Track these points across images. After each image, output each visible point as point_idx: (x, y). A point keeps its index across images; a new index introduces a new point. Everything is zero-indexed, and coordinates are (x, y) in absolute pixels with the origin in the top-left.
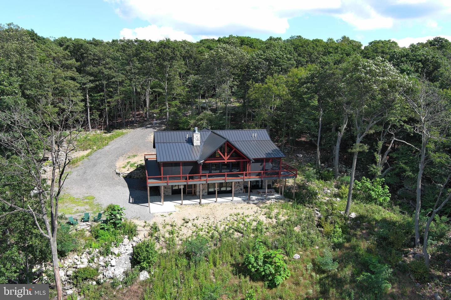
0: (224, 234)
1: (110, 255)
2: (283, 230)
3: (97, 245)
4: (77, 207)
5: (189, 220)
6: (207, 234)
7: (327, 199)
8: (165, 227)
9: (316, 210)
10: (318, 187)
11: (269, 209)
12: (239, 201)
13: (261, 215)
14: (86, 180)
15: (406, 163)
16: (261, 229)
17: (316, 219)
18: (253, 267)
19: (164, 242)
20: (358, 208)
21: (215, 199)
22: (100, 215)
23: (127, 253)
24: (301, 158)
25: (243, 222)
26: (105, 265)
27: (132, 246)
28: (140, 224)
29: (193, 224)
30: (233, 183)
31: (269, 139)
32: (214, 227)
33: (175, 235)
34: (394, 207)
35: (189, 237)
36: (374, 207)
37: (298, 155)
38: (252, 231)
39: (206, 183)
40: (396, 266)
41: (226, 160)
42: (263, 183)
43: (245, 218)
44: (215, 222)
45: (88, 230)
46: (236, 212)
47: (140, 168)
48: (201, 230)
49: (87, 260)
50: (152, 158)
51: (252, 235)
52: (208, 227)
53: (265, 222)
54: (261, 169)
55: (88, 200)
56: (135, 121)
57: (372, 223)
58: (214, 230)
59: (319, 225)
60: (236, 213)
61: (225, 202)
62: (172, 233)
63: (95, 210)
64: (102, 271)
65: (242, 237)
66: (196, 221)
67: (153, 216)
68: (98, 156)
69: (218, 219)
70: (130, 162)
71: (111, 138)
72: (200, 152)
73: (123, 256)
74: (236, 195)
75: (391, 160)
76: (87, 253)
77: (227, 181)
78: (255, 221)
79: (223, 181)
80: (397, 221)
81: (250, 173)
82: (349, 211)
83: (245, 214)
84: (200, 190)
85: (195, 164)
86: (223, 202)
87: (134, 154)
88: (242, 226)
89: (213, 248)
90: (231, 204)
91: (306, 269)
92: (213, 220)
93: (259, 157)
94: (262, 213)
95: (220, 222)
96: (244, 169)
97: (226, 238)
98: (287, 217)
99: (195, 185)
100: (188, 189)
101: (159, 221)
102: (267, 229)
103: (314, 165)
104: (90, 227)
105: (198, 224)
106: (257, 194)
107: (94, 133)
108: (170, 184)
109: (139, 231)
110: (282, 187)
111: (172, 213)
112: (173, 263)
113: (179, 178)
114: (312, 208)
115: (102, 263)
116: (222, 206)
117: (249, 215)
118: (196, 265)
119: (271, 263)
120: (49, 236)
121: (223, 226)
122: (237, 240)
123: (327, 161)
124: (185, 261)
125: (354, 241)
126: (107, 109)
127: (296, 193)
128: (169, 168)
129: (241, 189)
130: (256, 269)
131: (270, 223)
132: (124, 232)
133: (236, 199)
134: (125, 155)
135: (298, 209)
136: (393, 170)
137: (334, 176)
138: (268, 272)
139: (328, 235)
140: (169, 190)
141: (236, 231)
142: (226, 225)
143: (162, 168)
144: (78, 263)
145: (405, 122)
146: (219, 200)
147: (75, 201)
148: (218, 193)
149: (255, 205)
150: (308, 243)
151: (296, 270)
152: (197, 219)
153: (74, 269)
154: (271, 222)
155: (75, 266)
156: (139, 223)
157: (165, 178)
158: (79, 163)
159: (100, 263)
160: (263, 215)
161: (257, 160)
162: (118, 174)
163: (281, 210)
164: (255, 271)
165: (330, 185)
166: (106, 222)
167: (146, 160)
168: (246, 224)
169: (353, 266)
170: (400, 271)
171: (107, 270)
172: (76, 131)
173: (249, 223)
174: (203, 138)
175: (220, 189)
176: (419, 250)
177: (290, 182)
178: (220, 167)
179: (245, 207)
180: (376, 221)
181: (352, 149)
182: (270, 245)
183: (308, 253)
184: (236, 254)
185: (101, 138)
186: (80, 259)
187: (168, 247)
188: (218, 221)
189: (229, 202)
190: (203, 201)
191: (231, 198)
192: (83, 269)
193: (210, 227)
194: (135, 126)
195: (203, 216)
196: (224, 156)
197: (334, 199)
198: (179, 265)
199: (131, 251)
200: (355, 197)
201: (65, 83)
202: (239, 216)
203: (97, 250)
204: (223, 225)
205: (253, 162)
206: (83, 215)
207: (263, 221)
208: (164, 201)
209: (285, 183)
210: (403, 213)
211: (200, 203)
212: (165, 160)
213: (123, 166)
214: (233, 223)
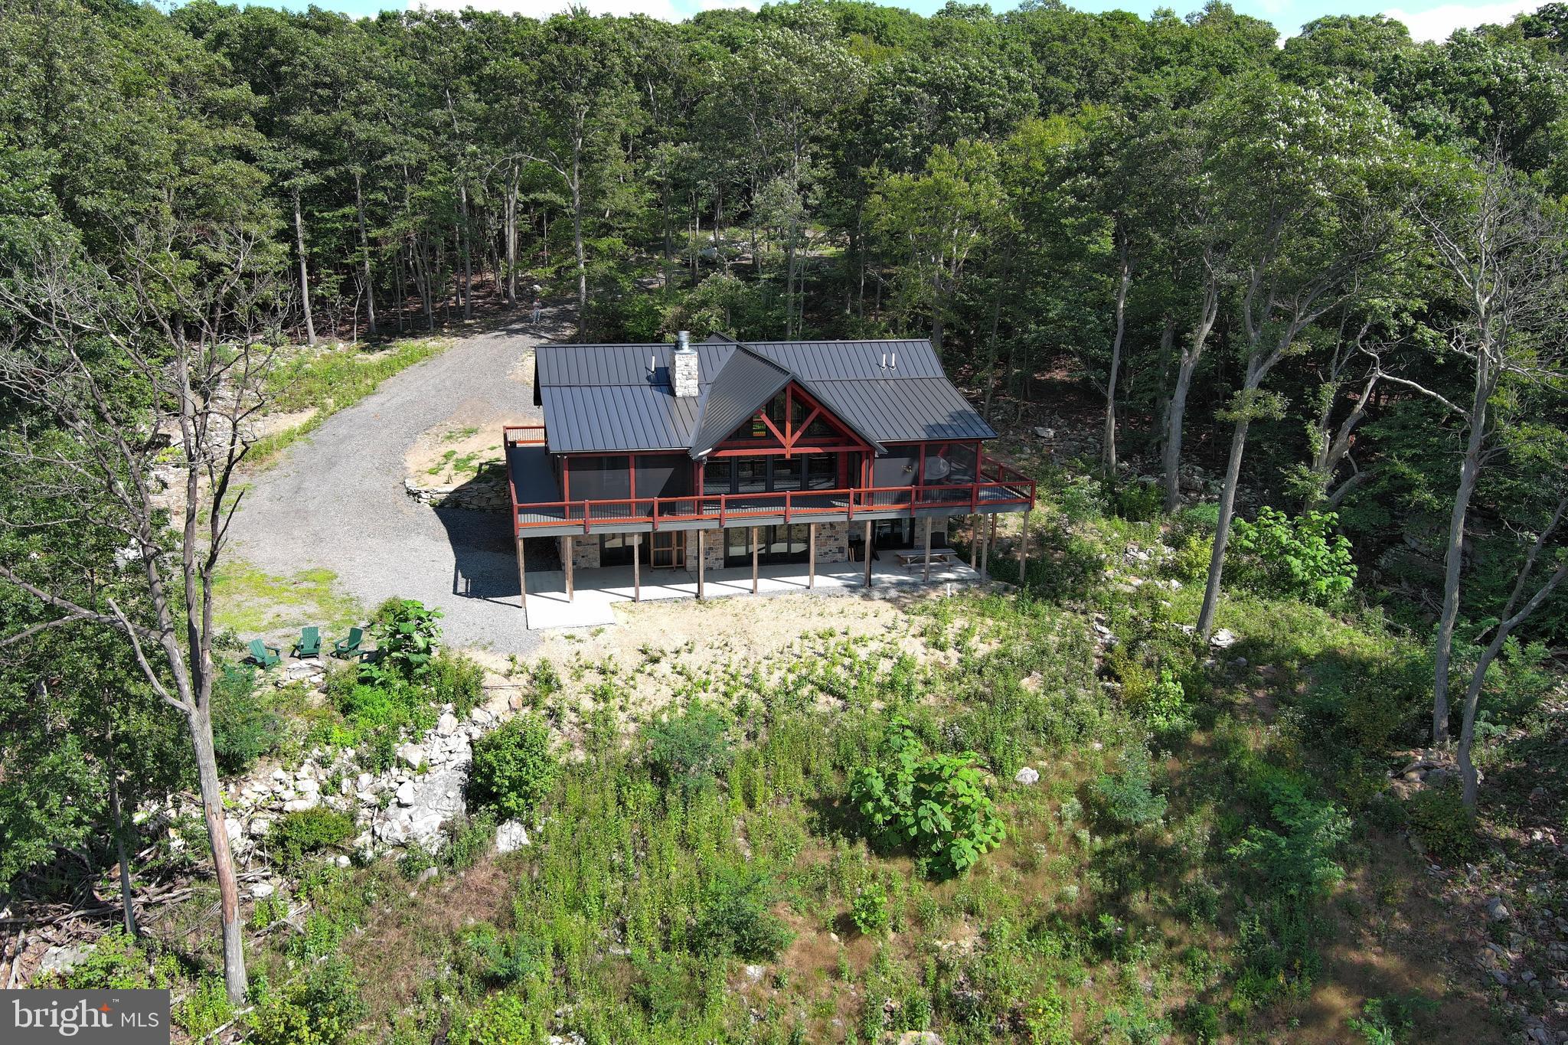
0: (781, 698)
1: (394, 771)
2: (981, 688)
3: (349, 734)
4: (276, 609)
5: (662, 652)
6: (724, 699)
7: (1138, 582)
8: (579, 678)
9: (1098, 619)
10: (1107, 543)
11: (935, 615)
12: (834, 589)
13: (909, 638)
14: (303, 515)
15: (1414, 460)
16: (909, 685)
17: (1097, 650)
18: (879, 808)
19: (577, 725)
20: (1243, 614)
21: (748, 583)
22: (356, 635)
23: (453, 764)
24: (1050, 440)
25: (847, 661)
26: (379, 801)
27: (467, 739)
28: (494, 667)
29: (674, 667)
30: (813, 528)
31: (940, 373)
32: (748, 676)
33: (615, 703)
34: (1366, 611)
35: (663, 710)
36: (1297, 610)
37: (1040, 430)
38: (876, 691)
39: (721, 526)
40: (1365, 807)
41: (788, 447)
42: (917, 530)
43: (853, 647)
44: (752, 661)
45: (316, 685)
46: (823, 625)
47: (490, 475)
48: (704, 686)
49: (317, 787)
50: (532, 439)
51: (877, 705)
52: (727, 677)
53: (921, 660)
54: (909, 478)
55: (312, 585)
56: (468, 309)
57: (1288, 664)
58: (746, 686)
59: (1107, 672)
60: (821, 631)
61: (784, 592)
62: (603, 696)
63: (338, 617)
64: (369, 823)
65: (844, 709)
66: (684, 655)
67: (538, 638)
68: (342, 431)
69: (759, 650)
70: (454, 453)
71: (386, 370)
72: (697, 420)
73: (439, 774)
74: (823, 570)
75: (1364, 449)
76: (317, 761)
77: (792, 521)
78: (886, 656)
79: (780, 522)
80: (1375, 660)
81: (871, 495)
82: (1210, 623)
83: (853, 635)
84: (698, 550)
85: (680, 460)
86: (779, 592)
87: (468, 425)
88: (843, 675)
89: (745, 745)
90: (806, 597)
91: (1060, 818)
92: (742, 653)
93: (904, 438)
94: (912, 631)
95: (766, 662)
96: (853, 479)
97: (788, 713)
98: (996, 645)
99: (681, 535)
100: (656, 546)
101: (560, 657)
102: (926, 683)
103: (1096, 465)
104: (322, 675)
105: (694, 668)
106: (899, 565)
107: (327, 352)
108: (594, 531)
109: (492, 688)
110: (979, 542)
111: (600, 631)
112: (610, 797)
113: (625, 510)
114: (1084, 613)
115: (368, 797)
116: (775, 605)
117: (868, 636)
118: (686, 804)
119: (939, 798)
120: (187, 704)
121: (777, 675)
122: (825, 720)
123: (1142, 452)
124: (648, 790)
125: (1223, 725)
126: (367, 265)
127: (1028, 562)
128: (591, 475)
129: (841, 550)
130: (888, 818)
131: (938, 665)
132: (439, 693)
133: (820, 581)
134: (434, 430)
135: (1035, 616)
136: (1368, 482)
137: (1162, 502)
138: (928, 826)
139: (1136, 706)
140: (590, 549)
141: (822, 689)
142: (789, 670)
143: (566, 473)
144: (288, 795)
145: (1418, 315)
146: (765, 584)
147: (267, 586)
148: (760, 563)
149: (889, 605)
150: (1065, 730)
151: (1026, 822)
152: (690, 651)
153: (274, 816)
154: (942, 660)
155: (276, 805)
156: (492, 663)
157: (577, 511)
158: (279, 456)
159: (360, 796)
160: (914, 635)
161: (896, 450)
162: (414, 495)
163: (979, 619)
164: (887, 823)
165: (1149, 536)
166: (376, 658)
167: (510, 447)
168: (857, 668)
169: (1218, 810)
170: (1379, 825)
171: (386, 819)
172: (264, 342)
173: (868, 663)
174: (708, 369)
175: (768, 548)
176: (1444, 756)
177: (1011, 524)
178: (766, 471)
179: (852, 609)
180: (1303, 658)
181: (1228, 409)
182: (937, 738)
183: (1067, 764)
184: (823, 766)
185: (352, 369)
186: (292, 783)
187: (592, 742)
188: (760, 657)
189: (798, 591)
190: (710, 589)
191: (804, 580)
192: (305, 813)
193: (734, 677)
194: (470, 325)
195: (710, 640)
196: (783, 432)
197: (1160, 584)
198: (630, 804)
199: (465, 756)
200: (1231, 576)
201: (217, 170)
202: (832, 641)
203: (351, 753)
204: (779, 668)
205: (881, 456)
206: (298, 635)
207: (914, 658)
208: (577, 586)
209: (993, 529)
210: (1396, 631)
211: (697, 597)
212: (577, 448)
213: (431, 465)
214: (814, 664)
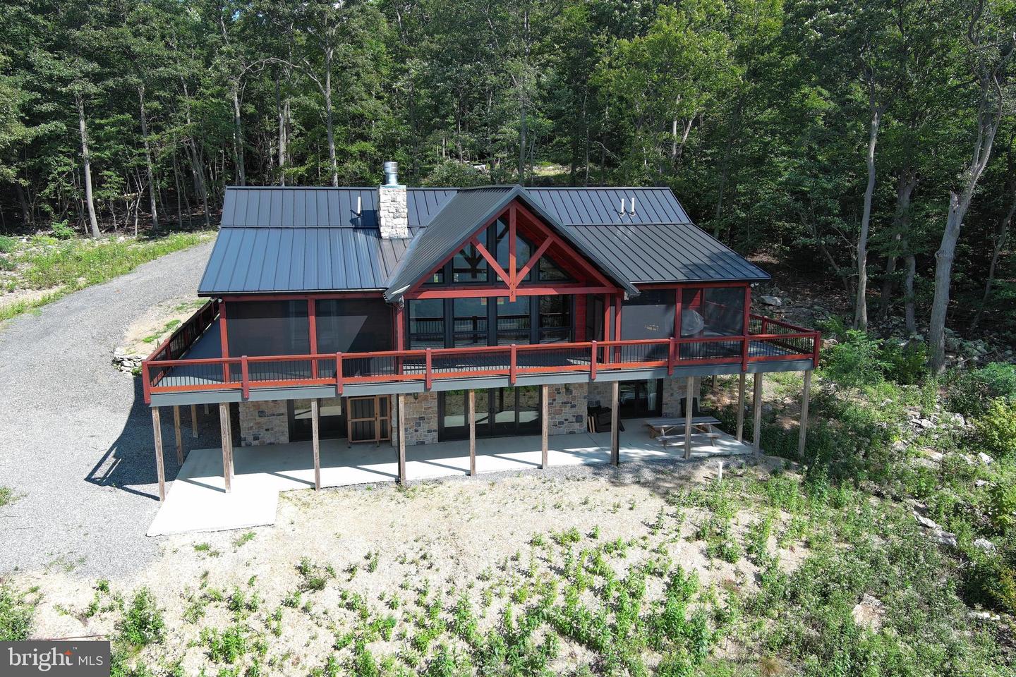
0: (501, 651)
2: (804, 630)
5: (329, 570)
6: (412, 653)
7: (938, 456)
8: (196, 617)
11: (709, 505)
12: (573, 468)
13: (681, 543)
16: (694, 625)
21: (464, 462)
25: (598, 582)
29: (343, 597)
31: (686, 220)
32: (454, 611)
37: (767, 299)
41: (513, 288)
42: (665, 395)
43: (604, 558)
44: (461, 583)
46: (560, 525)
48: (385, 628)
51: (649, 659)
52: (420, 612)
53: (704, 578)
58: (449, 627)
60: (559, 532)
61: (509, 473)
62: (224, 648)
65: (599, 667)
66: (360, 573)
67: (156, 549)
69: (471, 564)
70: (178, 322)
74: (559, 443)
77: (519, 383)
78: (654, 573)
81: (617, 349)
83: (604, 539)
84: (399, 421)
85: (373, 305)
86: (503, 474)
88: (594, 607)
90: (538, 482)
92: (447, 569)
93: (658, 279)
95: (480, 584)
98: (803, 554)
100: (355, 416)
105: (373, 597)
107: (105, 244)
108: (266, 397)
111: (250, 537)
114: (896, 498)
116: (498, 493)
117: (624, 541)
121: (496, 605)
129: (579, 419)
131: (729, 586)
133: (557, 458)
134: (169, 302)
140: (276, 421)
141: (562, 633)
142: (514, 599)
146: (486, 463)
149: (646, 491)
152: (371, 569)
154: (733, 577)
157: (235, 370)
160: (687, 539)
162: (118, 363)
163: (768, 512)
165: (926, 401)
168: (614, 594)
173: (628, 584)
175: (491, 418)
179: (599, 497)
188: (472, 578)
189: (528, 472)
190: (415, 470)
191: (535, 457)
193: (431, 612)
195: (402, 549)
196: (506, 268)
197: (968, 459)
202: (575, 548)
204: (499, 595)
205: (632, 301)
207: (693, 575)
208: (240, 470)
213: (151, 334)
214: (550, 586)
